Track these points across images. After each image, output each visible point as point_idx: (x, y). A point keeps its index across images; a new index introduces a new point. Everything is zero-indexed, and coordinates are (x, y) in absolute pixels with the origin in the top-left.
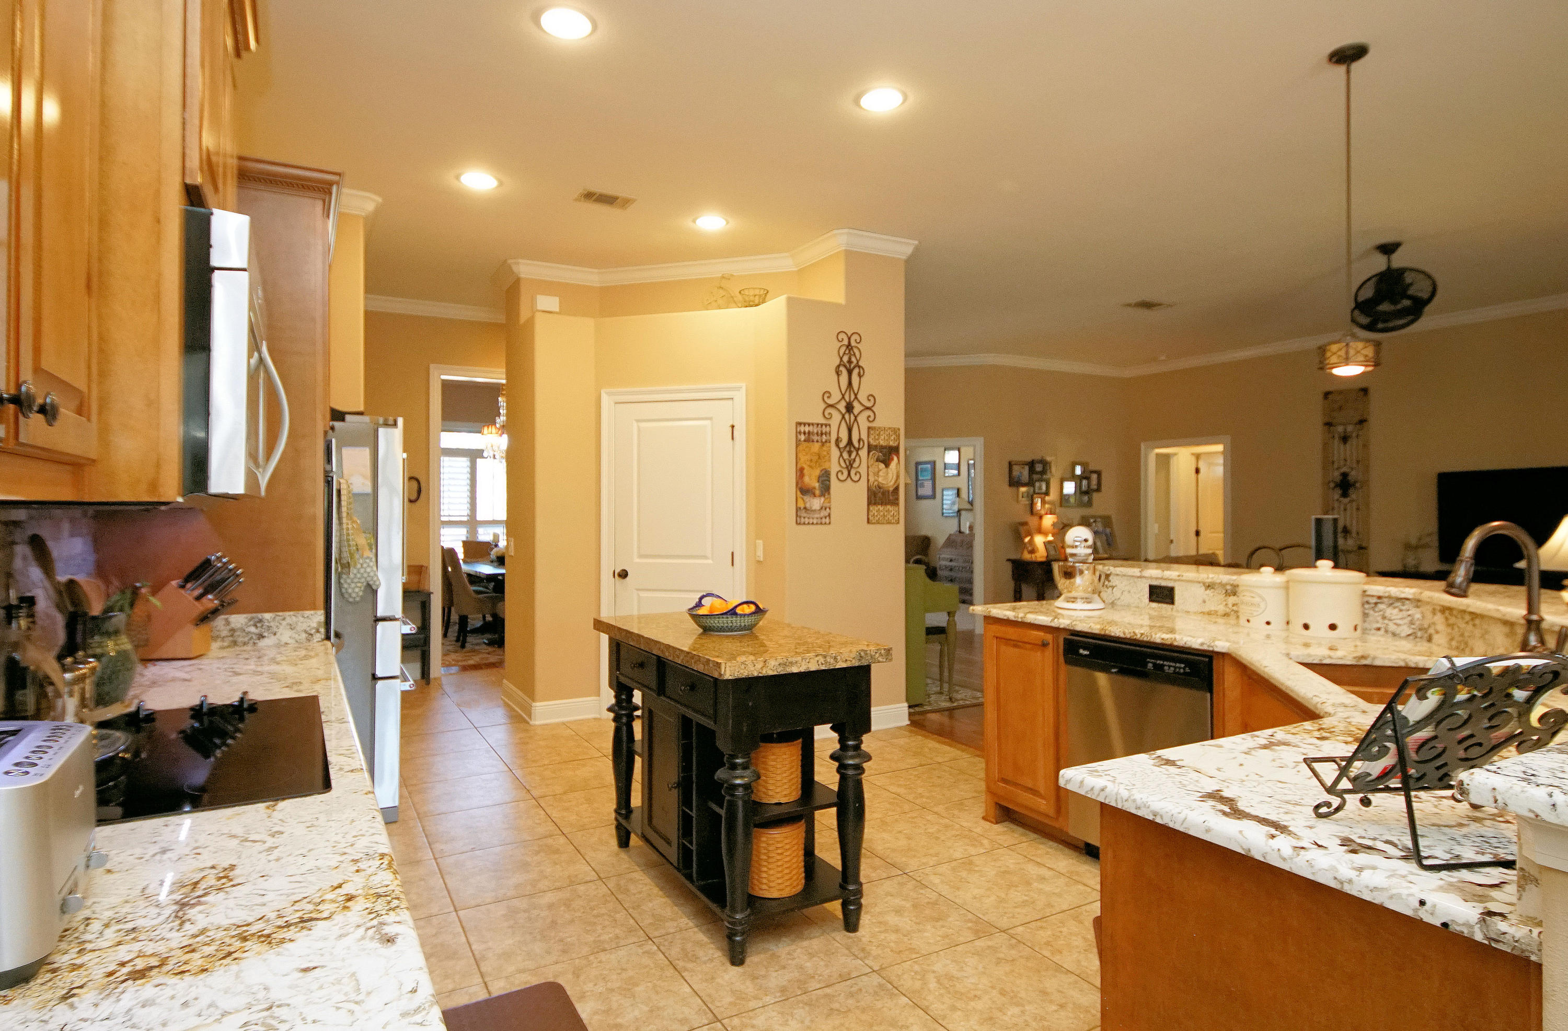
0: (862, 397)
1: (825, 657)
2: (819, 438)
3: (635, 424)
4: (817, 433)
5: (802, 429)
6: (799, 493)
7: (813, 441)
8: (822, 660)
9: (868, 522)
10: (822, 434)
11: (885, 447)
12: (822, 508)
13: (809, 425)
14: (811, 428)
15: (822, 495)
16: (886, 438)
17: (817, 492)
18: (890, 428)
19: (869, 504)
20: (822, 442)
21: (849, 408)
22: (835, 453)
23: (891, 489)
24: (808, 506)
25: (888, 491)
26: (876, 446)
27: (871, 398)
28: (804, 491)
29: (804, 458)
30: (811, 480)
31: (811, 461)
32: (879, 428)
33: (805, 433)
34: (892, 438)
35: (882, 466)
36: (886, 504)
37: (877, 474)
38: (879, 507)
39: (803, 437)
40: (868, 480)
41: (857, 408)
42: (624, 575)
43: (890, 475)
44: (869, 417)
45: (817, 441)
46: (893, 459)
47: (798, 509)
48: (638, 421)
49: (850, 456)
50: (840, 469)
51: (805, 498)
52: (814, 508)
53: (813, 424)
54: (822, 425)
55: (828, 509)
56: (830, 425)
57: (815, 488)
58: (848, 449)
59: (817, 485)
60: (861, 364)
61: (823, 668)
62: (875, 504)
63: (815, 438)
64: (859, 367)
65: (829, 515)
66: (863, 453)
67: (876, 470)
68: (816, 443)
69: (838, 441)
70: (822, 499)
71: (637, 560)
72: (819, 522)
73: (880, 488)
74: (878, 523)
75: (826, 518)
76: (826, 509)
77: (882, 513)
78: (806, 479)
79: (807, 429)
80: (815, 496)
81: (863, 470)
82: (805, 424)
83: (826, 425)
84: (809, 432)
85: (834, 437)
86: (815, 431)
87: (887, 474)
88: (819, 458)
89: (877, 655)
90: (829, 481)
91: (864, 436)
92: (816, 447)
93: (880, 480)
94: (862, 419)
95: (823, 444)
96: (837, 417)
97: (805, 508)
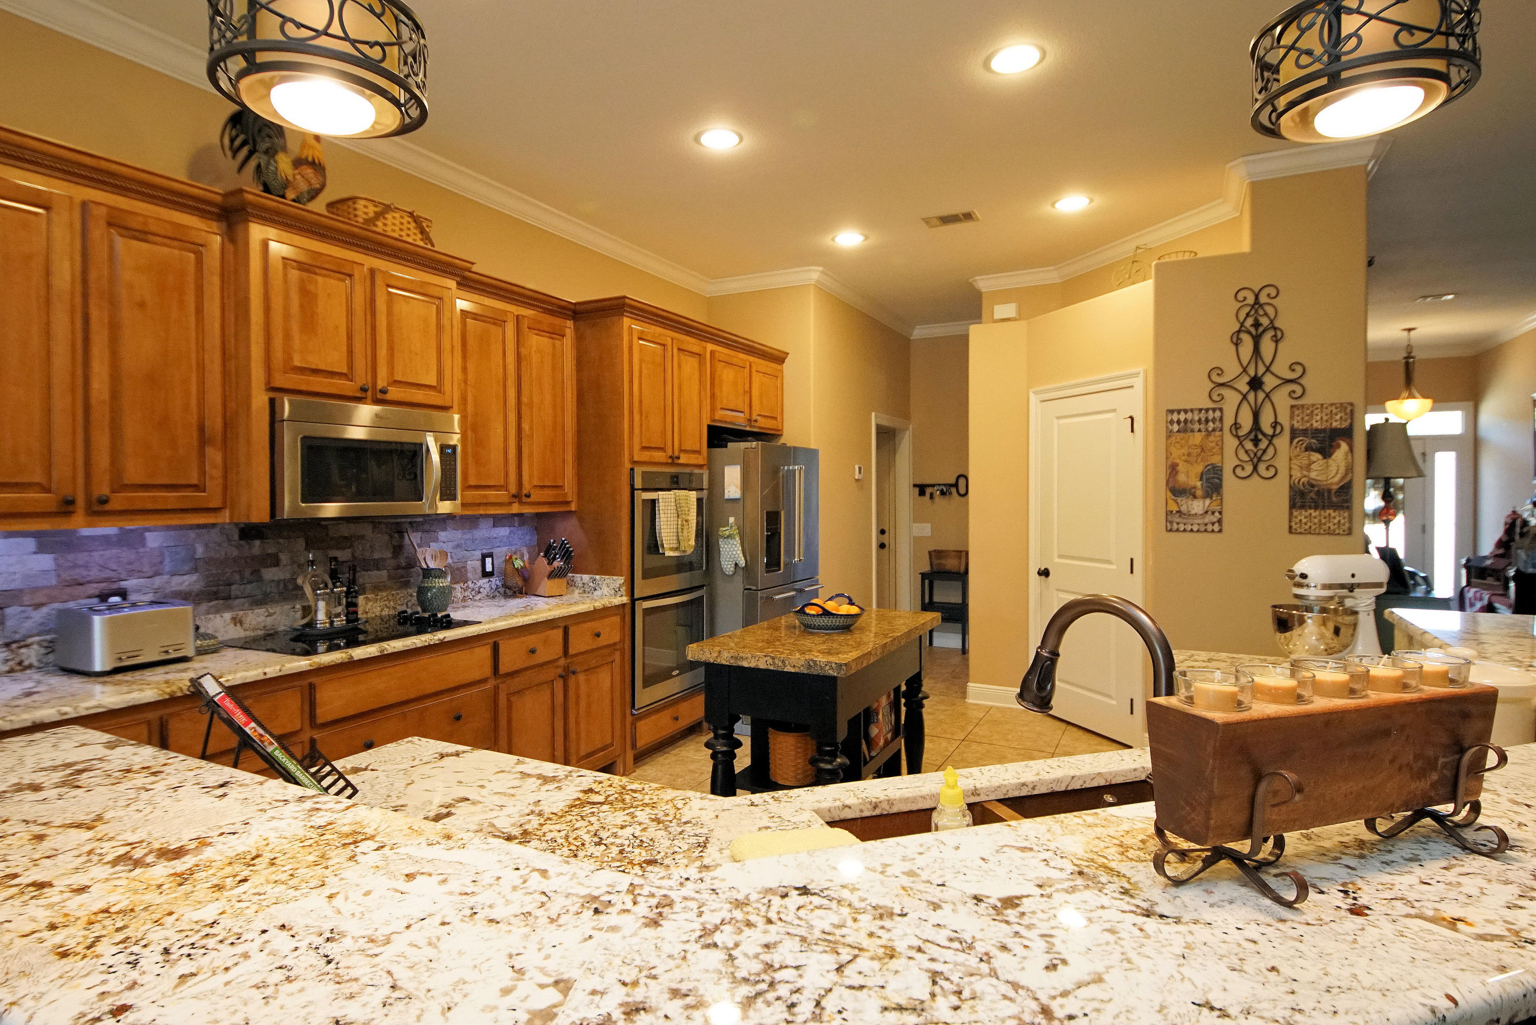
0: (1281, 368)
1: (773, 658)
2: (1202, 427)
3: (1055, 421)
4: (1199, 421)
5: (1175, 417)
6: (1169, 494)
7: (1192, 431)
8: (770, 661)
9: (1290, 532)
10: (1207, 421)
11: (1324, 431)
12: (1206, 512)
13: (1186, 411)
14: (1189, 416)
15: (1207, 495)
16: (1325, 418)
17: (1199, 493)
18: (1332, 405)
19: (1293, 506)
20: (1207, 430)
21: (1256, 384)
22: (1231, 443)
23: (1335, 487)
24: (1184, 509)
25: (1329, 491)
26: (1306, 430)
27: (1299, 370)
28: (1177, 491)
29: (1177, 452)
30: (1190, 476)
31: (1189, 455)
32: (1313, 405)
33: (1179, 422)
34: (1338, 417)
35: (1316, 456)
36: (1323, 508)
37: (1308, 467)
38: (1312, 511)
39: (1176, 427)
40: (1291, 476)
41: (1269, 382)
42: (1045, 573)
43: (1333, 469)
44: (1294, 392)
45: (1200, 431)
46: (1339, 446)
47: (1169, 513)
48: (1058, 418)
49: (1256, 445)
50: (1238, 463)
51: (1179, 500)
52: (1193, 512)
53: (1192, 410)
54: (1207, 410)
55: (1217, 514)
56: (1221, 410)
57: (1195, 488)
58: (1252, 436)
59: (1199, 484)
60: (1277, 324)
61: (772, 668)
62: (1303, 507)
63: (1196, 426)
64: (1275, 329)
65: (1220, 521)
66: (1282, 442)
67: (1307, 462)
68: (1197, 435)
69: (1236, 426)
70: (1208, 501)
71: (1057, 560)
72: (1203, 528)
73: (1313, 486)
74: (1309, 532)
75: (1213, 524)
76: (1213, 513)
77: (1316, 521)
78: (1182, 478)
79: (1182, 417)
80: (1195, 497)
81: (1282, 462)
82: (1179, 412)
83: (1214, 410)
84: (1186, 421)
85: (1229, 421)
86: (1196, 418)
87: (1328, 467)
88: (1203, 450)
89: (827, 668)
90: (1221, 480)
91: (1284, 419)
92: (1197, 438)
93: (1313, 475)
94: (1282, 399)
95: (1209, 433)
96: (1231, 399)
97: (1179, 512)
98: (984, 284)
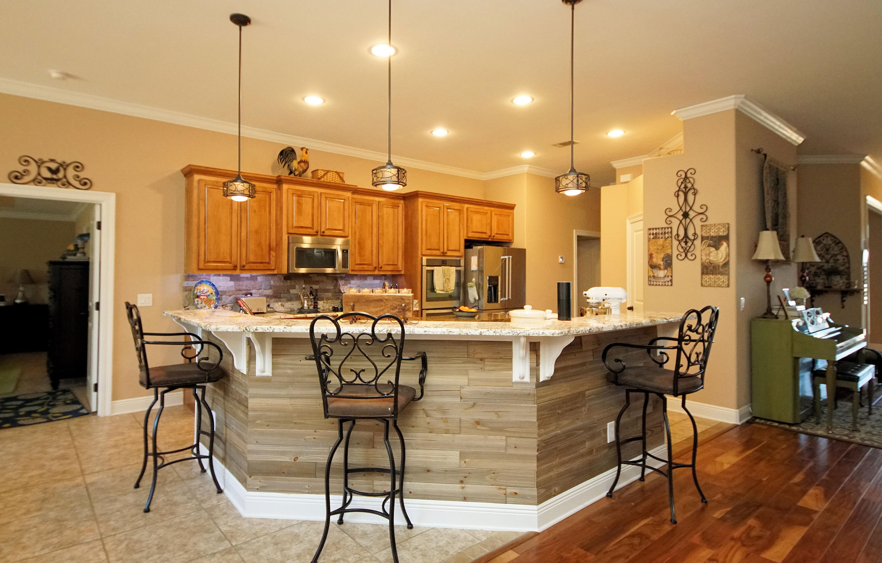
0: (697, 208)
2: (663, 236)
4: (662, 233)
5: (652, 232)
6: (649, 268)
7: (659, 238)
9: (702, 286)
10: (665, 233)
11: (716, 237)
12: (665, 276)
13: (656, 229)
14: (657, 231)
15: (666, 268)
16: (716, 231)
17: (662, 267)
18: (719, 224)
19: (703, 273)
20: (665, 238)
21: (686, 215)
22: (675, 243)
23: (721, 264)
24: (656, 275)
25: (719, 266)
26: (708, 237)
27: (705, 208)
28: (653, 266)
29: (652, 248)
30: (658, 260)
31: (658, 249)
32: (711, 225)
33: (653, 234)
34: (722, 230)
35: (713, 249)
36: (716, 274)
37: (709, 255)
38: (711, 276)
39: (652, 237)
40: (702, 259)
41: (692, 214)
43: (720, 255)
44: (702, 218)
45: (662, 238)
46: (722, 244)
47: (649, 277)
49: (686, 244)
50: (678, 253)
51: (654, 270)
52: (660, 276)
53: (659, 228)
54: (665, 228)
55: (670, 277)
56: (671, 228)
57: (660, 265)
58: (684, 240)
59: (662, 263)
60: (695, 187)
62: (707, 274)
63: (660, 236)
64: (694, 189)
65: (671, 281)
66: (698, 242)
67: (708, 252)
68: (661, 240)
69: (678, 235)
70: (666, 271)
72: (664, 284)
73: (711, 264)
74: (710, 286)
75: (668, 282)
76: (668, 277)
77: (713, 280)
78: (655, 260)
79: (655, 231)
80: (660, 269)
81: (697, 252)
82: (653, 229)
83: (668, 228)
84: (656, 234)
85: (674, 233)
86: (661, 232)
87: (718, 254)
88: (663, 247)
90: (671, 261)
91: (698, 232)
92: (661, 241)
93: (711, 258)
94: (697, 222)
95: (666, 239)
96: (675, 223)
97: (653, 276)
98: (616, 165)
